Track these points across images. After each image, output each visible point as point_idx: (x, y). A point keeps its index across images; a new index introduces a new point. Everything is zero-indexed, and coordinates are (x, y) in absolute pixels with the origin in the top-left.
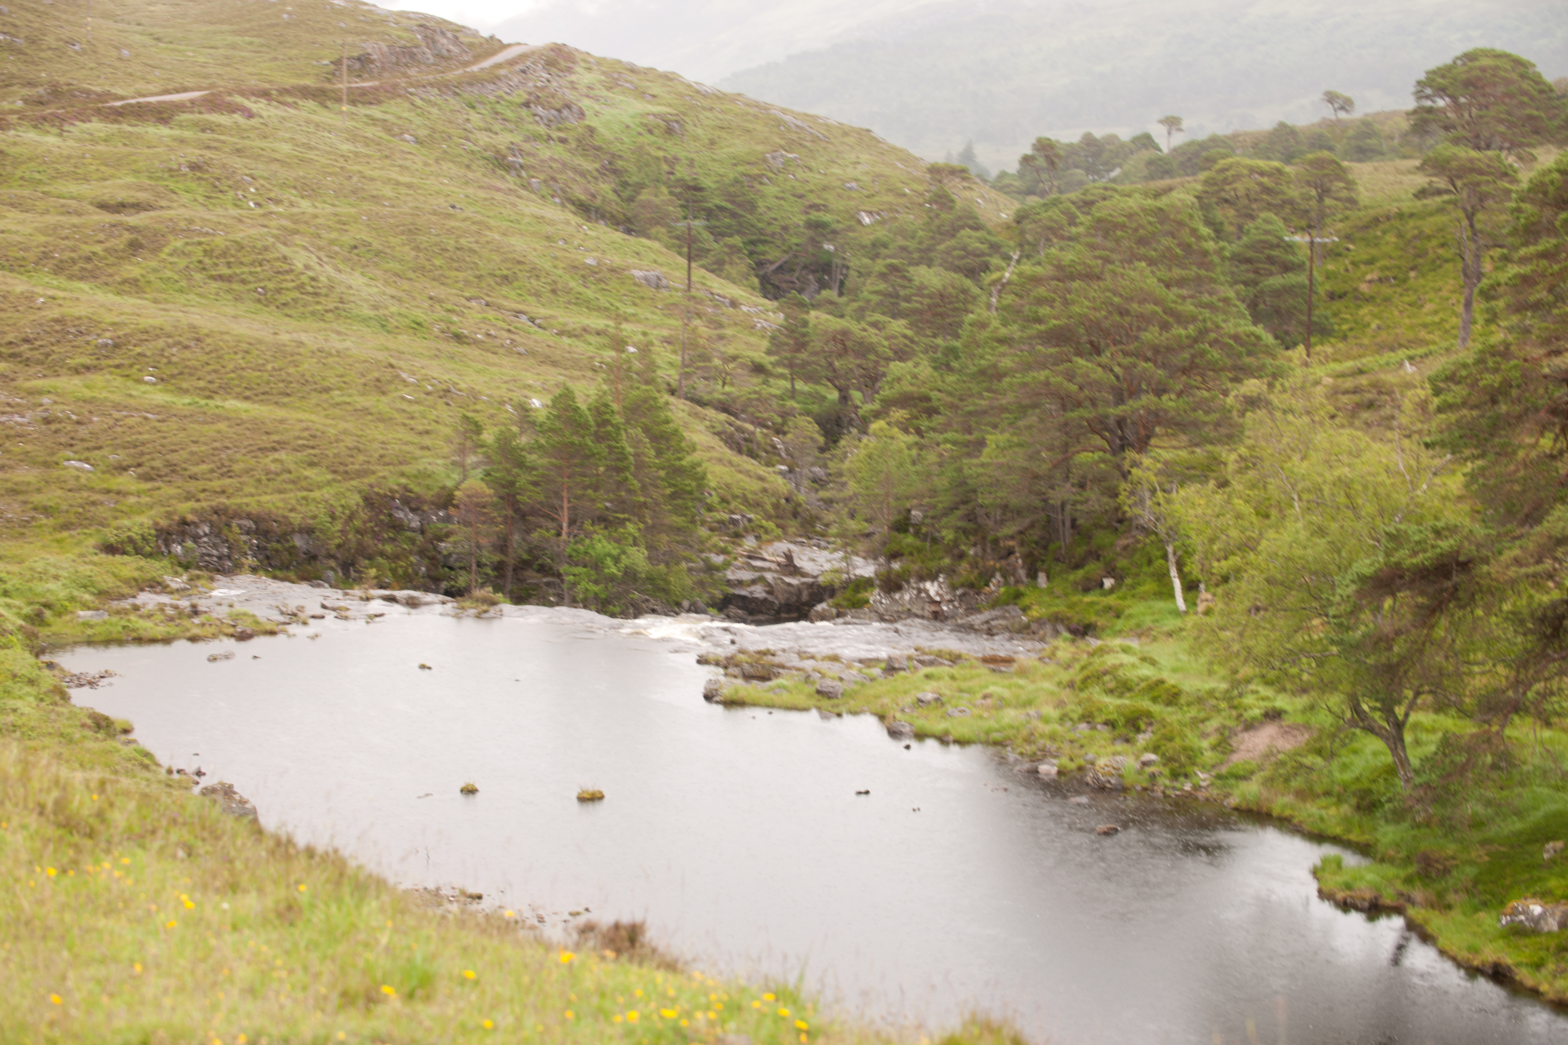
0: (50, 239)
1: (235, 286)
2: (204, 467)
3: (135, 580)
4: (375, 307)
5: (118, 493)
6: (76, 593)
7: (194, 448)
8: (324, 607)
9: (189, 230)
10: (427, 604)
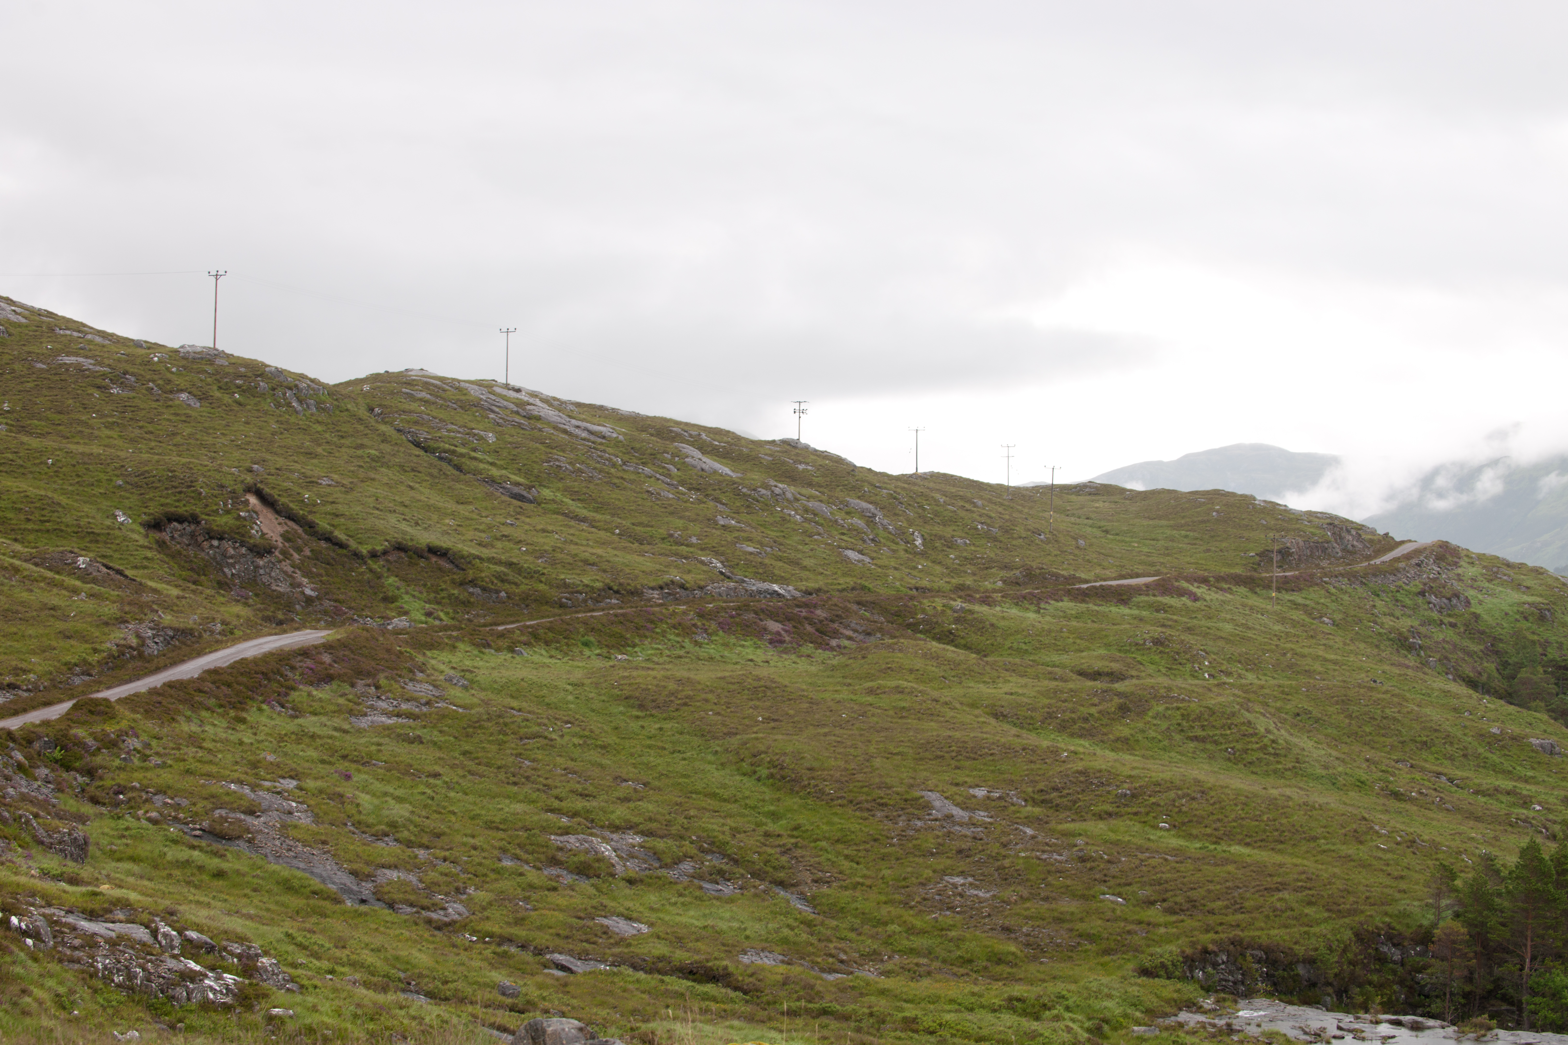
0: (1053, 701)
1: (1208, 746)
2: (1220, 903)
3: (1175, 1001)
4: (1326, 767)
5: (1149, 924)
6: (1129, 1011)
7: (1211, 887)
8: (1339, 1028)
9: (1168, 697)
10: (1429, 1028)
